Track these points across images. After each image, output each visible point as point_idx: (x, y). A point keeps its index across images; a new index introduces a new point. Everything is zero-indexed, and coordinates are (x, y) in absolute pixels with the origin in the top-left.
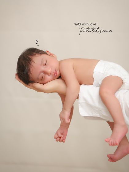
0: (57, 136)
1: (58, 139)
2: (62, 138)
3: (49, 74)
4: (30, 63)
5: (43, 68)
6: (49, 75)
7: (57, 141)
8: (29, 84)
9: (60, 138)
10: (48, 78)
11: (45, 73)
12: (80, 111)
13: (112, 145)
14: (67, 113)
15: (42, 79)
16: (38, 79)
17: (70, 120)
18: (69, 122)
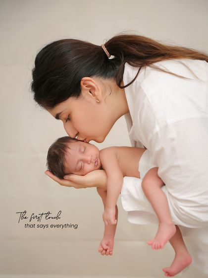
0: (102, 249)
1: (104, 251)
2: (108, 251)
3: (89, 162)
4: (65, 150)
5: (81, 157)
6: (89, 164)
7: (103, 255)
8: (64, 178)
9: (106, 250)
10: (88, 167)
11: (84, 161)
12: (123, 206)
13: (155, 248)
14: (112, 212)
15: (81, 169)
16: (76, 169)
17: (116, 221)
18: (115, 223)
